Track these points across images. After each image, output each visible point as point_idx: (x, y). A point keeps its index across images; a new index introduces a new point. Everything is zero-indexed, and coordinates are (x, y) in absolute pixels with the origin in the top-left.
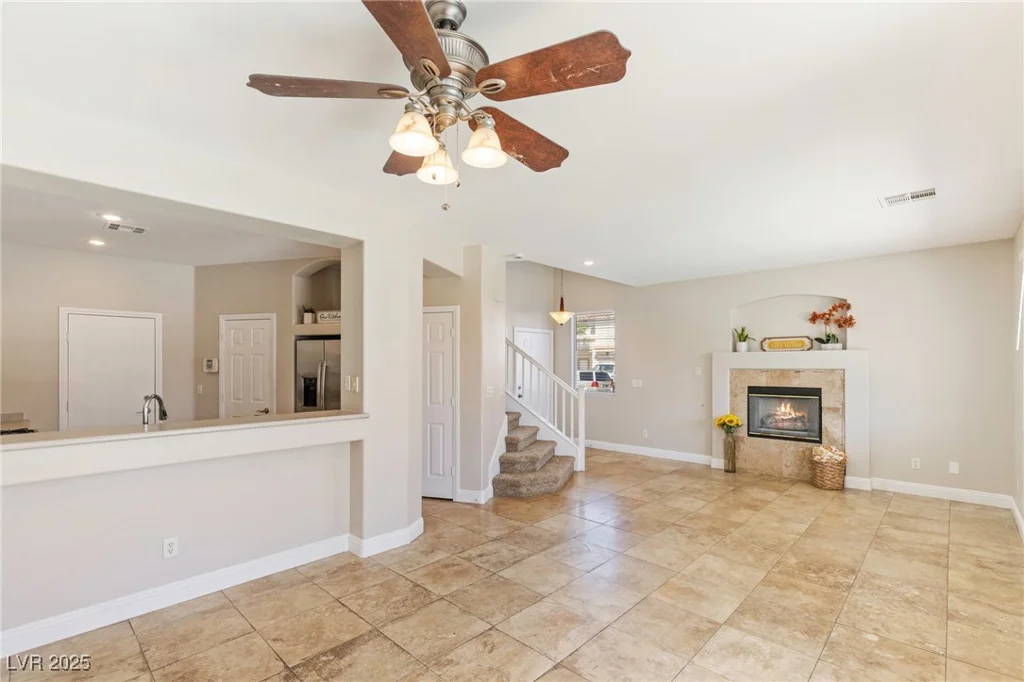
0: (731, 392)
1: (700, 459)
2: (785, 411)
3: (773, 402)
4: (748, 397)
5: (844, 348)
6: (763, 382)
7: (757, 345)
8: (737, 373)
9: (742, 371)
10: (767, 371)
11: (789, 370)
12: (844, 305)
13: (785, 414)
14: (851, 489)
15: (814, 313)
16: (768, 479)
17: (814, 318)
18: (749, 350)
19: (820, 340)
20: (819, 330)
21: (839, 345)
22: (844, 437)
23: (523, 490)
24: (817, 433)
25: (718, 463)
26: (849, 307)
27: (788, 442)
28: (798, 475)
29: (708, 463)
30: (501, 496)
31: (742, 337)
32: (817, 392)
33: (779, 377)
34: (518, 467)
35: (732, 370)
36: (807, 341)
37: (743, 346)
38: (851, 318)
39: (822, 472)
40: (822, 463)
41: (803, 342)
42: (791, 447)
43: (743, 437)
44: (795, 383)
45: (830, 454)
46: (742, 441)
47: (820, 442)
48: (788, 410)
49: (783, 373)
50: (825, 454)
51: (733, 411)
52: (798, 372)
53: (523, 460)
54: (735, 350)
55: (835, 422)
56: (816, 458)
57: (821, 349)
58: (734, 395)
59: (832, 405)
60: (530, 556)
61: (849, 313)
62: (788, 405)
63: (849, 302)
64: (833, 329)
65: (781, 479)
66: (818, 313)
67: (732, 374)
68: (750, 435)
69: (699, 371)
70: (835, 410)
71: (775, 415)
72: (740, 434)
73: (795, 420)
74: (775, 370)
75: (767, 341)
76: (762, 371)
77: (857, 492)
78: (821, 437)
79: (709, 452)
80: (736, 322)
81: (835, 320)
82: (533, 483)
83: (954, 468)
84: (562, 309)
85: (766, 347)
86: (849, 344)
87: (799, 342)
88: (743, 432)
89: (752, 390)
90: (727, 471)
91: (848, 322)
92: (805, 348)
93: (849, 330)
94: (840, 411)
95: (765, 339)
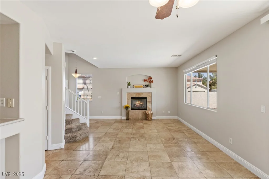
0: (127, 99)
1: (119, 117)
2: (138, 103)
3: (135, 101)
4: (131, 100)
5: (151, 88)
6: (134, 96)
7: (132, 86)
8: (128, 94)
9: (130, 93)
10: (136, 93)
11: (140, 93)
12: (151, 78)
13: (138, 104)
14: (153, 120)
15: (145, 79)
16: (137, 120)
17: (145, 80)
18: (131, 88)
19: (146, 86)
20: (146, 83)
21: (150, 87)
22: (151, 108)
23: (78, 138)
24: (146, 108)
25: (124, 118)
26: (152, 78)
27: (140, 110)
28: (142, 118)
29: (121, 118)
30: (69, 142)
31: (129, 84)
32: (146, 98)
33: (138, 95)
34: (73, 130)
35: (127, 93)
36: (143, 86)
37: (129, 87)
38: (152, 81)
39: (149, 116)
40: (149, 114)
41: (142, 86)
42: (141, 112)
43: (130, 110)
44: (142, 96)
45: (150, 112)
46: (130, 112)
47: (147, 110)
48: (139, 103)
49: (139, 93)
50: (149, 112)
51: (128, 104)
52: (142, 93)
53: (75, 127)
54: (127, 88)
55: (150, 105)
56: (147, 113)
57: (146, 88)
58: (128, 99)
59: (149, 101)
60: (104, 162)
61: (152, 80)
62: (139, 102)
63: (152, 77)
64: (148, 83)
65: (139, 120)
66: (146, 79)
67: (127, 94)
68: (131, 110)
69: (118, 93)
70: (150, 102)
71: (136, 104)
72: (129, 110)
73: (141, 105)
74: (137, 93)
75: (135, 86)
76: (134, 93)
77: (154, 120)
78: (147, 108)
79: (122, 116)
80: (127, 81)
81: (149, 81)
82: (81, 134)
83: (169, 112)
84: (76, 73)
85: (134, 87)
86: (152, 87)
87: (141, 86)
88: (130, 109)
89: (132, 98)
90: (127, 120)
91: (152, 82)
92: (143, 87)
93: (152, 84)
94: (151, 102)
95: (134, 85)
